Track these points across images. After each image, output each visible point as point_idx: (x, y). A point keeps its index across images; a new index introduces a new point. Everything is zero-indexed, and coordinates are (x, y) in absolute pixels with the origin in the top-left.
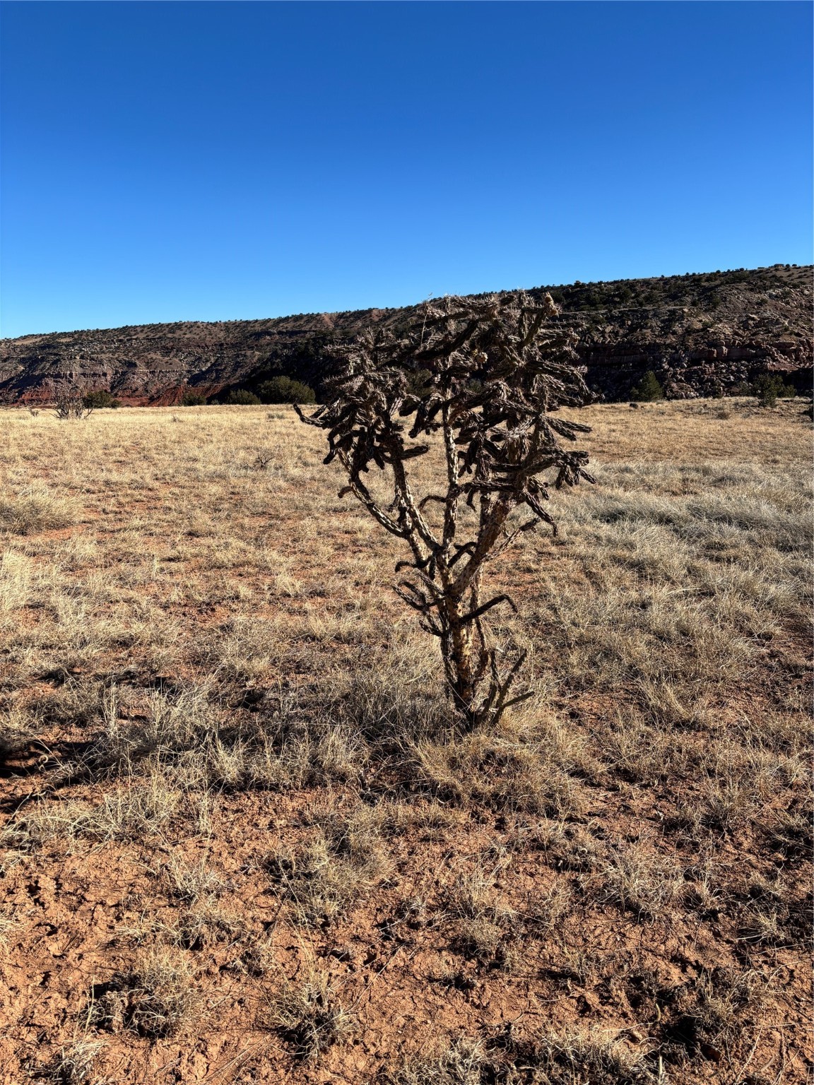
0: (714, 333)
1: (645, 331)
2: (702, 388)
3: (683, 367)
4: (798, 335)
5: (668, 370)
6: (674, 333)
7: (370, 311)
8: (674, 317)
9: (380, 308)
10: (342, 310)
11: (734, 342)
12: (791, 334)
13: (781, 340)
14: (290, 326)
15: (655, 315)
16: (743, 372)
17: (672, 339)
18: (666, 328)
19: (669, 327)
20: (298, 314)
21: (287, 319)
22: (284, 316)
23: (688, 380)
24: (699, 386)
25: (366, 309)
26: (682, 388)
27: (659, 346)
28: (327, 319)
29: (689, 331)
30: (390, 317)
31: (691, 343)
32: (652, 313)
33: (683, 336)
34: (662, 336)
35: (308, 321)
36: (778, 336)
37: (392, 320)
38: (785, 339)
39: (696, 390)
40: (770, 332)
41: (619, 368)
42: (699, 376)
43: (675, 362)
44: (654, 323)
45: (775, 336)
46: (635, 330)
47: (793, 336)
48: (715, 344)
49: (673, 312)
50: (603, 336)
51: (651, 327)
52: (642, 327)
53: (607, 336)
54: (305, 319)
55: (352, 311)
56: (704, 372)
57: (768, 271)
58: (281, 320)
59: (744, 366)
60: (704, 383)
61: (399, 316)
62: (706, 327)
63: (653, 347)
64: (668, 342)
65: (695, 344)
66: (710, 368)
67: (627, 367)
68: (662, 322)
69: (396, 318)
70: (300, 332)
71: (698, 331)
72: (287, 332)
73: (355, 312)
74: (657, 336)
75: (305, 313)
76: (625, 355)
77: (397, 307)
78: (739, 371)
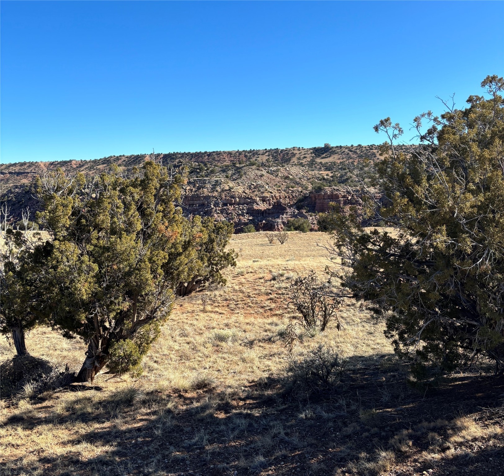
0: (234, 192)
1: (204, 189)
2: (227, 217)
3: (220, 207)
4: (271, 193)
5: (213, 208)
6: (217, 191)
7: (71, 161)
8: (217, 183)
9: (77, 160)
10: (52, 160)
11: (241, 196)
12: (268, 192)
13: (264, 195)
14: (17, 169)
15: (209, 182)
16: (244, 210)
17: (216, 194)
18: (213, 189)
19: (215, 188)
20: (23, 161)
21: (15, 165)
22: (13, 163)
23: (222, 213)
24: (226, 216)
25: (68, 160)
26: (219, 217)
27: (210, 197)
28: (42, 165)
29: (223, 191)
30: (83, 166)
31: (223, 196)
32: (208, 181)
33: (220, 192)
34: (211, 192)
35: (29, 166)
36: (263, 193)
37: (84, 167)
38: (266, 194)
39: (225, 217)
40: (260, 191)
41: (193, 206)
42: (226, 211)
43: (216, 205)
44: (209, 186)
45: (261, 193)
46: (200, 189)
47: (269, 193)
48: (233, 197)
49: (217, 181)
50: (185, 191)
51: (207, 188)
52: (203, 188)
53: (187, 191)
54: (28, 165)
55: (59, 161)
56: (229, 209)
57: (290, 150)
58: (11, 165)
59: (245, 207)
60: (229, 214)
61: (89, 165)
62: (230, 189)
63: (207, 198)
64: (214, 195)
65: (225, 196)
66: (231, 208)
67: (196, 206)
68: (212, 185)
69: (87, 166)
70: (24, 173)
71: (227, 190)
72: (15, 173)
73: (61, 162)
74: (210, 192)
75: (28, 161)
76: (196, 200)
77: (88, 160)
78: (243, 209)
